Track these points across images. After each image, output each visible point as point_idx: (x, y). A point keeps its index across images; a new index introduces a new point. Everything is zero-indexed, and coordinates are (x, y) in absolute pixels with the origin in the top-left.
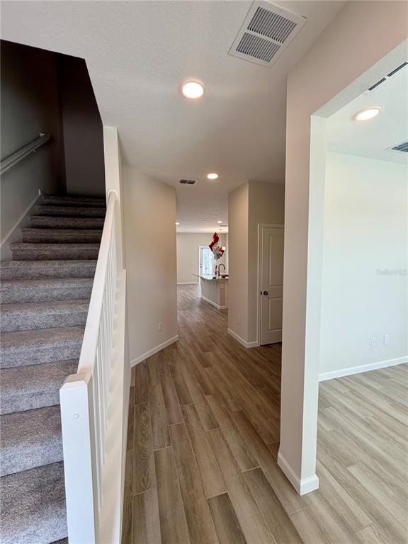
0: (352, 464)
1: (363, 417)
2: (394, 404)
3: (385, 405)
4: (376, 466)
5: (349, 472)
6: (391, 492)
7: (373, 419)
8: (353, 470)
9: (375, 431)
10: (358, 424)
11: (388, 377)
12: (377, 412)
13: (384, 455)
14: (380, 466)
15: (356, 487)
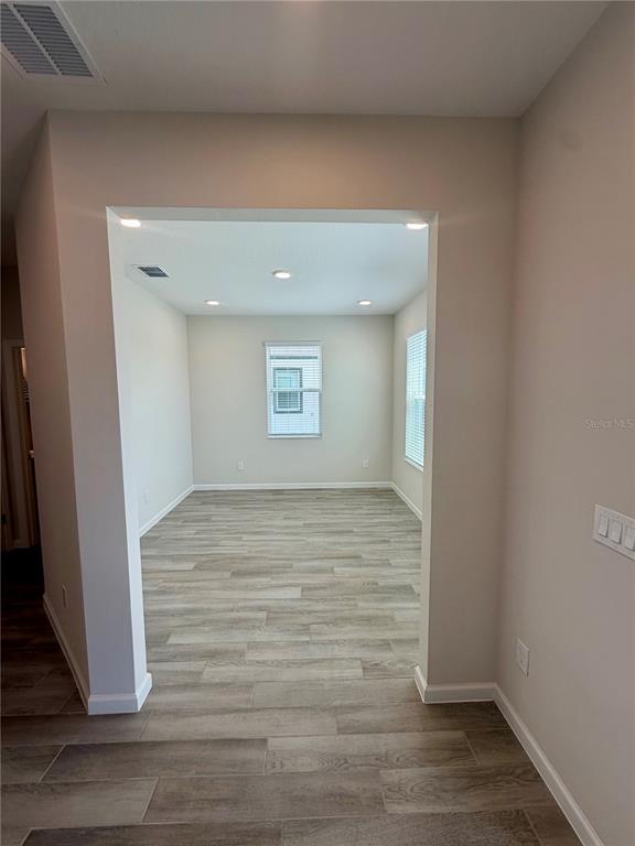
0: (168, 636)
1: (155, 588)
2: (174, 559)
3: (168, 565)
4: (189, 620)
5: (170, 645)
6: (206, 629)
7: (165, 584)
8: (172, 640)
9: (171, 593)
10: (156, 598)
11: (155, 538)
12: (164, 575)
13: (190, 606)
14: (191, 617)
15: (182, 650)
